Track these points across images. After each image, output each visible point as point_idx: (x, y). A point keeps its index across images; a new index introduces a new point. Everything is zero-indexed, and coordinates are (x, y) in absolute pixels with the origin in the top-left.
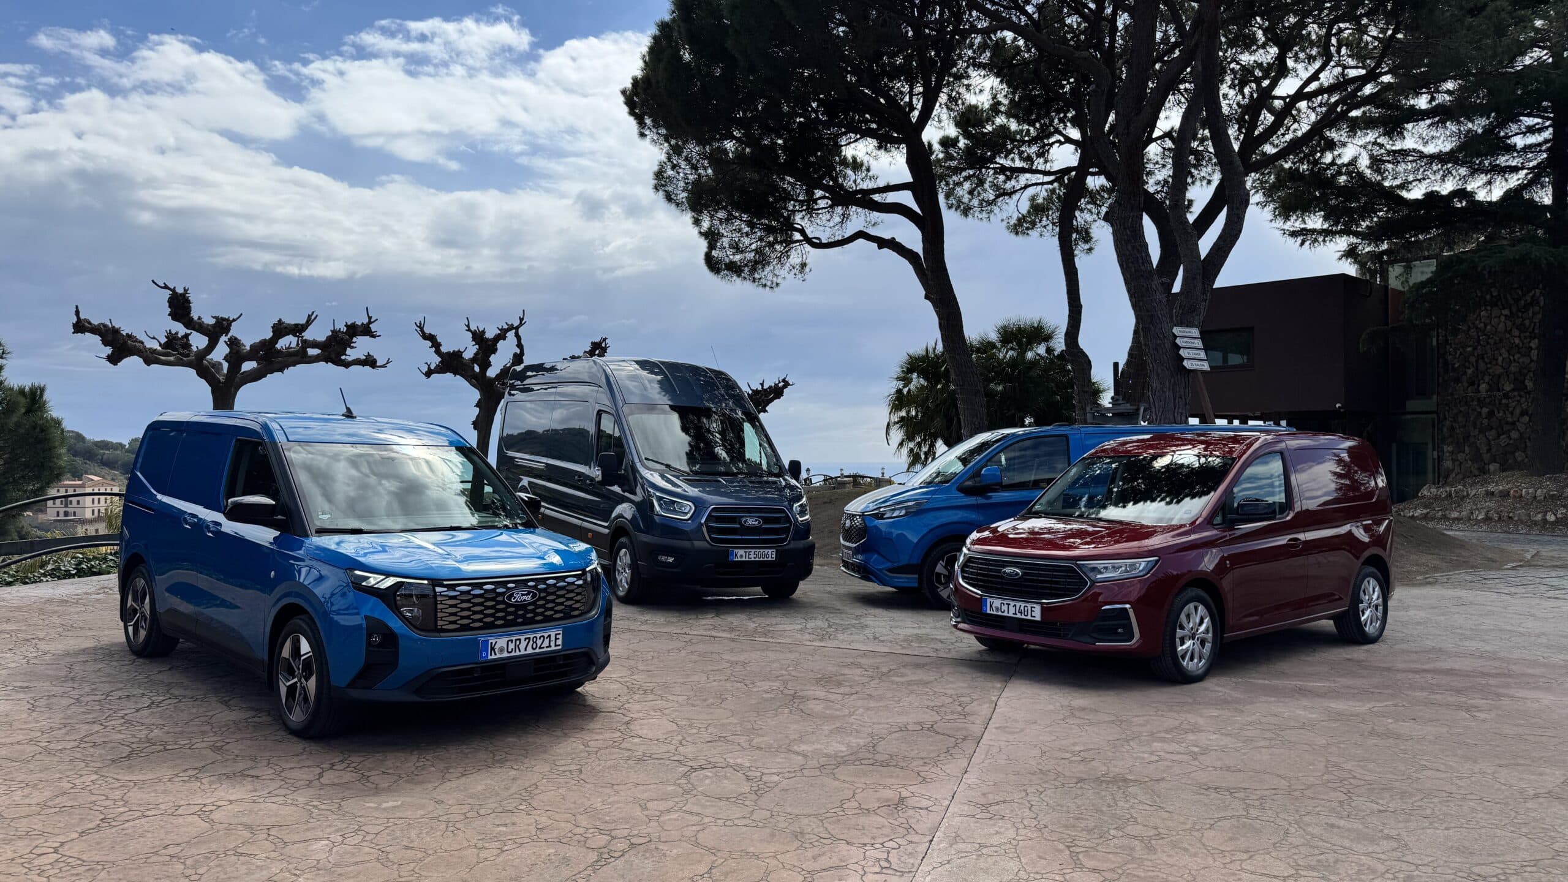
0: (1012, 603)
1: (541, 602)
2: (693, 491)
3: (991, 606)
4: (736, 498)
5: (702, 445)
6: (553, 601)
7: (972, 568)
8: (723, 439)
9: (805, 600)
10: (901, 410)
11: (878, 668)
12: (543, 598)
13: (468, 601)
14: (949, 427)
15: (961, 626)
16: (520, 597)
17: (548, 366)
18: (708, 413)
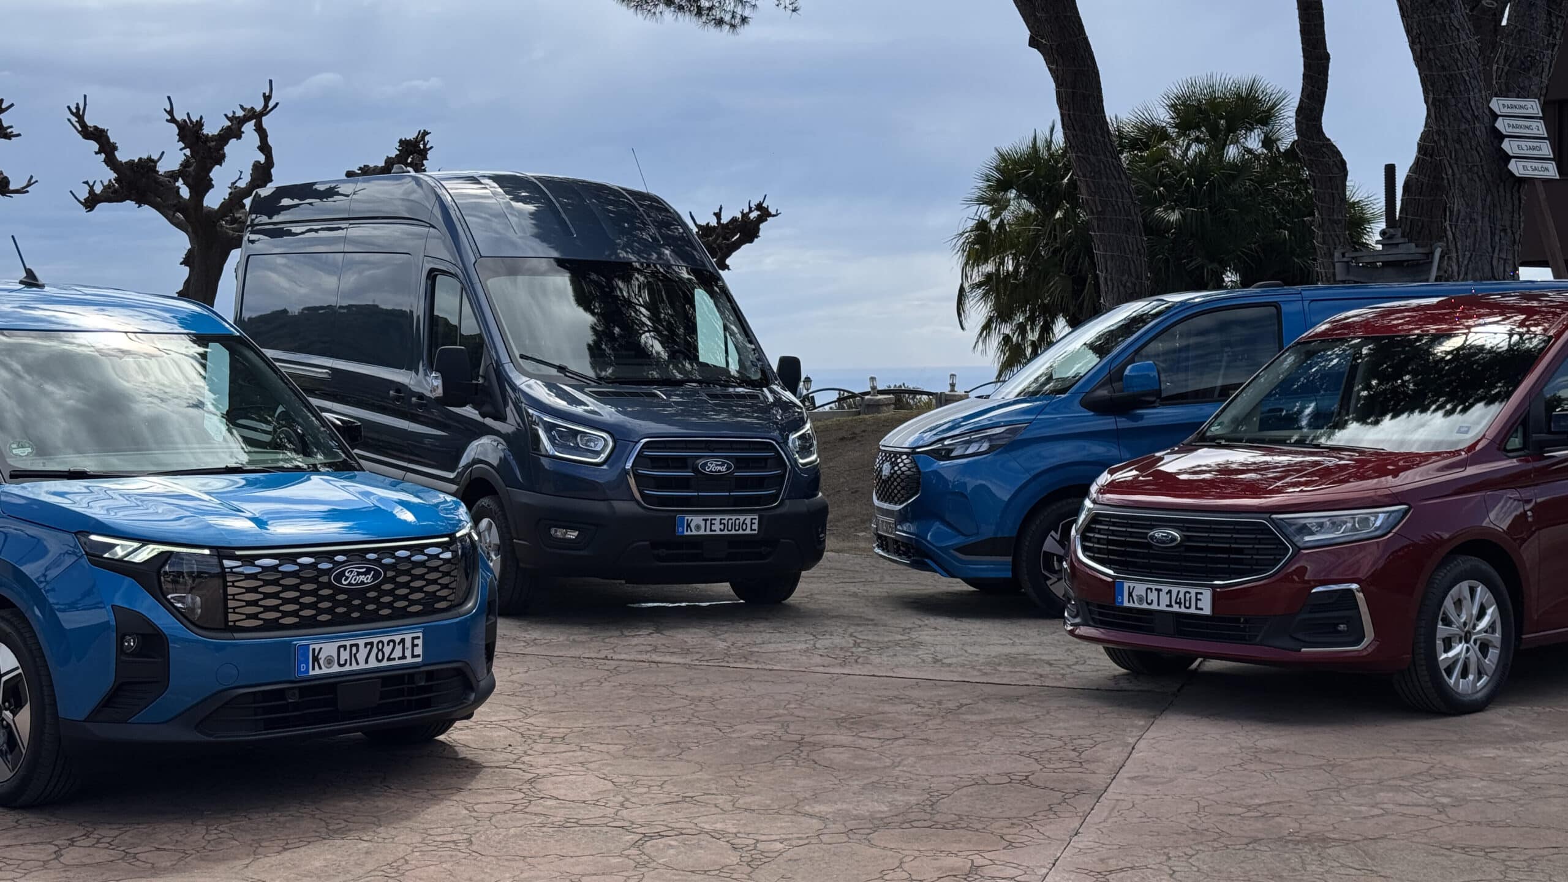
0: (1165, 589)
1: (387, 587)
2: (608, 413)
3: (1130, 594)
4: (686, 425)
5: (617, 330)
6: (406, 585)
7: (1099, 531)
8: (655, 317)
9: (811, 606)
10: (986, 261)
11: (940, 703)
12: (392, 580)
13: (275, 582)
14: (1077, 293)
15: (1083, 630)
16: (355, 577)
17: (321, 188)
18: (625, 271)
